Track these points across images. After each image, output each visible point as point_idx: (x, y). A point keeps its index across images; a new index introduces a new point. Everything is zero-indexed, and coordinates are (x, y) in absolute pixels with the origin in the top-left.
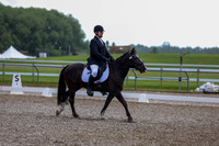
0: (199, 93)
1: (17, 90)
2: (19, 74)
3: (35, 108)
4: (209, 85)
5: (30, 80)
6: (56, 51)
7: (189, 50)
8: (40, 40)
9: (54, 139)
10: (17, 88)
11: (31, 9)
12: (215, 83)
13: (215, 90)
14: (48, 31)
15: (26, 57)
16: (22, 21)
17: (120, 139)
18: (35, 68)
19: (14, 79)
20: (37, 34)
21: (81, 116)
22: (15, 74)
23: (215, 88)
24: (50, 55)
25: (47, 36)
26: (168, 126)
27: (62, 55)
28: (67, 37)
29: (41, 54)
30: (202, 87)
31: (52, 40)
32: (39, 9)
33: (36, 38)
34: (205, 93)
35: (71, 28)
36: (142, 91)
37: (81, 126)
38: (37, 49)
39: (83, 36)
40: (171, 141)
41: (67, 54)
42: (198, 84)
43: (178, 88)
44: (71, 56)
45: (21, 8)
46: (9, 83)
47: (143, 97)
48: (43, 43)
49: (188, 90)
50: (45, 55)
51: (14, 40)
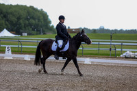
0: (122, 58)
1: (8, 56)
2: (10, 46)
3: (20, 67)
4: (129, 53)
5: (17, 50)
6: (33, 32)
7: (116, 31)
8: (23, 25)
9: (32, 87)
10: (8, 55)
11: (17, 6)
12: (132, 52)
13: (132, 56)
14: (28, 19)
15: (14, 35)
16: (11, 13)
17: (73, 87)
18: (19, 42)
19: (7, 49)
20: (21, 21)
21: (48, 72)
22: (7, 46)
23: (132, 54)
24: (29, 34)
25: (27, 22)
26: (103, 78)
27: (37, 34)
28: (40, 23)
29: (23, 34)
30: (124, 54)
31: (30, 25)
32: (22, 6)
33: (20, 24)
34: (126, 58)
35: (42, 17)
36: (87, 57)
37: (49, 79)
38: (21, 31)
39: (50, 22)
40: (105, 88)
41: (40, 34)
42: (122, 52)
43: (109, 55)
44: (42, 35)
45: (11, 5)
46: (3, 52)
47: (87, 61)
48: (25, 27)
49: (115, 56)
50: (26, 34)
51: (6, 25)
